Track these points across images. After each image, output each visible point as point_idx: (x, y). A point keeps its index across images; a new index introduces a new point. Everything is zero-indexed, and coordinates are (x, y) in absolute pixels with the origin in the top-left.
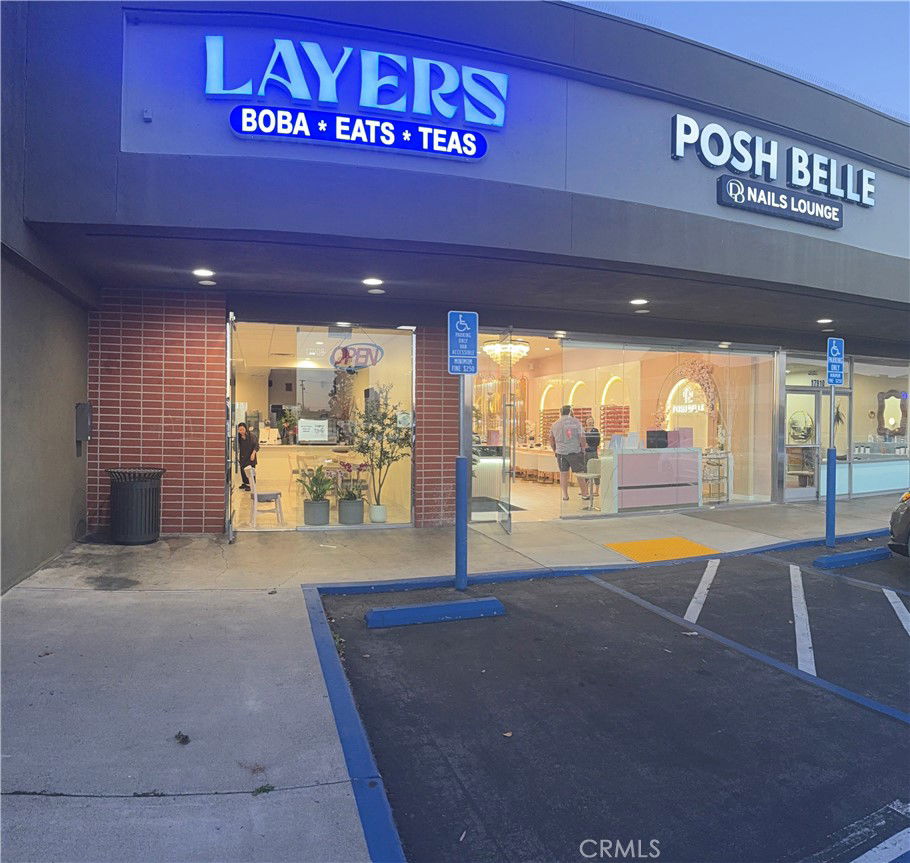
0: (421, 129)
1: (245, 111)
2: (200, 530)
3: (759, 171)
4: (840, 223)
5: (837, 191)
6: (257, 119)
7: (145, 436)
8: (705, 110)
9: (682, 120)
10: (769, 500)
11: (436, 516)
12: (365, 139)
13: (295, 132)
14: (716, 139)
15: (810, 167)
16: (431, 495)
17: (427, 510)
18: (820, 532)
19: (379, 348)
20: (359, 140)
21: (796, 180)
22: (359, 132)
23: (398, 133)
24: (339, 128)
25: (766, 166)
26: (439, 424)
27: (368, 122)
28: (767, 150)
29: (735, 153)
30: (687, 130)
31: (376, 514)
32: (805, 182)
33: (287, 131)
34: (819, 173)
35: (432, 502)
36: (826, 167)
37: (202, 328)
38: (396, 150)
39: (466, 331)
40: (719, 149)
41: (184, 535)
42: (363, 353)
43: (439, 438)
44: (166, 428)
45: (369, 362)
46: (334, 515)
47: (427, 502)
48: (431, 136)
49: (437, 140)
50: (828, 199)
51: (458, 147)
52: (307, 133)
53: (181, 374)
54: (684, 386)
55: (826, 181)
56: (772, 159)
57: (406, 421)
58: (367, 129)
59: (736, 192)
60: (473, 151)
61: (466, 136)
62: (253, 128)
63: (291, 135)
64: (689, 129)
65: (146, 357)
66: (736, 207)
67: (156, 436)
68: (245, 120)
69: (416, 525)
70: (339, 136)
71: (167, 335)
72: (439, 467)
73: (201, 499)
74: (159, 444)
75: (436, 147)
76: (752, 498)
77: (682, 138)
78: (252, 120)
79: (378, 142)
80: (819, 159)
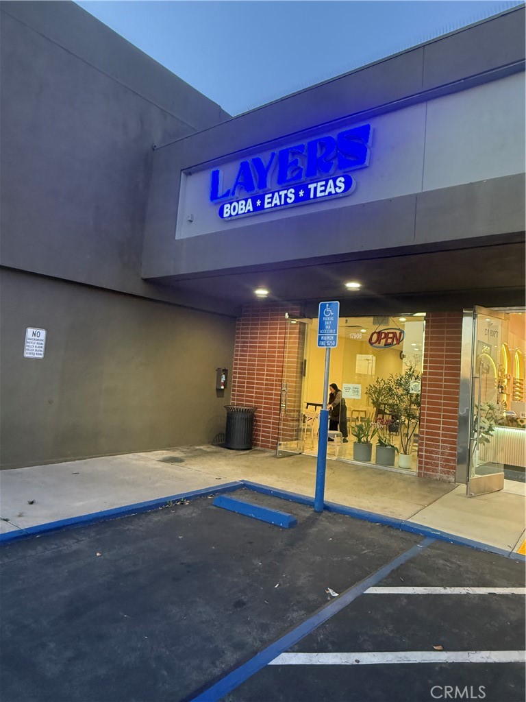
0: (310, 186)
1: (225, 206)
6: (230, 209)
12: (279, 204)
13: (247, 211)
16: (431, 452)
17: (427, 464)
19: (401, 331)
20: (275, 205)
22: (276, 201)
23: (296, 193)
24: (266, 201)
26: (440, 392)
27: (281, 193)
33: (243, 211)
35: (431, 458)
38: (293, 205)
39: (331, 316)
42: (391, 335)
46: (373, 457)
47: (427, 457)
48: (315, 189)
51: (332, 189)
52: (251, 210)
57: (417, 388)
58: (280, 197)
60: (342, 189)
61: (338, 180)
62: (228, 214)
63: (245, 213)
65: (260, 342)
68: (225, 210)
69: (419, 475)
70: (266, 206)
75: (319, 195)
78: (228, 209)
79: (286, 203)
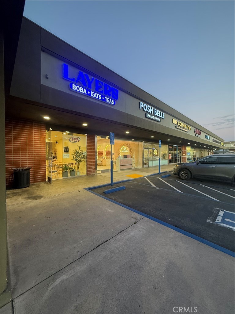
0: (105, 97)
1: (73, 85)
2: (39, 182)
3: (151, 112)
4: (160, 122)
5: (160, 116)
6: (76, 87)
7: (21, 159)
8: (145, 102)
9: (141, 103)
10: (142, 167)
11: (91, 173)
12: (96, 97)
13: (84, 93)
14: (145, 106)
15: (157, 112)
16: (90, 169)
17: (90, 172)
18: (158, 172)
19: (79, 138)
20: (95, 97)
21: (155, 114)
22: (95, 96)
23: (102, 97)
24: (92, 94)
25: (151, 111)
27: (97, 94)
28: (152, 109)
29: (148, 109)
30: (142, 105)
31: (78, 173)
32: (156, 114)
33: (82, 92)
34: (158, 113)
35: (91, 170)
36: (158, 112)
37: (39, 131)
38: (101, 100)
40: (146, 108)
41: (34, 183)
42: (76, 139)
43: (92, 157)
44: (28, 156)
45: (77, 141)
46: (69, 175)
47: (90, 170)
48: (107, 99)
49: (108, 100)
50: (159, 117)
51: (111, 102)
52: (86, 93)
53: (33, 142)
54: (124, 147)
55: (158, 114)
56: (152, 110)
57: (85, 154)
58: (97, 95)
59: (148, 115)
60: (113, 104)
61: (112, 100)
62: (75, 89)
63: (83, 93)
64: (143, 105)
65: (21, 137)
66: (148, 118)
67: (25, 158)
68: (73, 87)
69: (87, 175)
70: (92, 95)
71: (28, 132)
72: (92, 163)
73: (39, 174)
74: (26, 160)
75: (108, 102)
76: (138, 167)
77: (141, 106)
78: (75, 87)
79: (99, 98)
80: (158, 111)
